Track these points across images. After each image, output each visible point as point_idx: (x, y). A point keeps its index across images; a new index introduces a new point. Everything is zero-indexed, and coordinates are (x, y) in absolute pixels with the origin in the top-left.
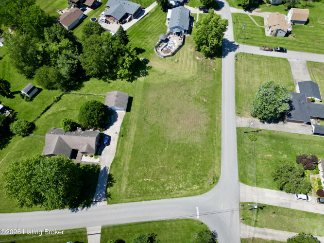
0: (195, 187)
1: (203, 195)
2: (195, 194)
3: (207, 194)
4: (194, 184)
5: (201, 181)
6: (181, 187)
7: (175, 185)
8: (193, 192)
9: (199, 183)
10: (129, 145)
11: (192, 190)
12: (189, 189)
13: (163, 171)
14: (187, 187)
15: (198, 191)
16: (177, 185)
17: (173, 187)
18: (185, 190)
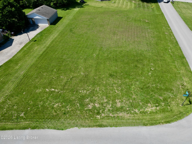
0: (150, 108)
1: (173, 124)
2: (153, 123)
3: (183, 122)
4: (147, 102)
5: (161, 98)
6: (119, 105)
7: (106, 101)
8: (148, 117)
9: (157, 102)
10: (39, 49)
11: (145, 113)
12: (137, 111)
13: (85, 80)
14: (132, 106)
15: (159, 116)
16: (111, 102)
17: (102, 104)
18: (128, 112)
